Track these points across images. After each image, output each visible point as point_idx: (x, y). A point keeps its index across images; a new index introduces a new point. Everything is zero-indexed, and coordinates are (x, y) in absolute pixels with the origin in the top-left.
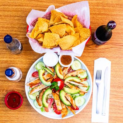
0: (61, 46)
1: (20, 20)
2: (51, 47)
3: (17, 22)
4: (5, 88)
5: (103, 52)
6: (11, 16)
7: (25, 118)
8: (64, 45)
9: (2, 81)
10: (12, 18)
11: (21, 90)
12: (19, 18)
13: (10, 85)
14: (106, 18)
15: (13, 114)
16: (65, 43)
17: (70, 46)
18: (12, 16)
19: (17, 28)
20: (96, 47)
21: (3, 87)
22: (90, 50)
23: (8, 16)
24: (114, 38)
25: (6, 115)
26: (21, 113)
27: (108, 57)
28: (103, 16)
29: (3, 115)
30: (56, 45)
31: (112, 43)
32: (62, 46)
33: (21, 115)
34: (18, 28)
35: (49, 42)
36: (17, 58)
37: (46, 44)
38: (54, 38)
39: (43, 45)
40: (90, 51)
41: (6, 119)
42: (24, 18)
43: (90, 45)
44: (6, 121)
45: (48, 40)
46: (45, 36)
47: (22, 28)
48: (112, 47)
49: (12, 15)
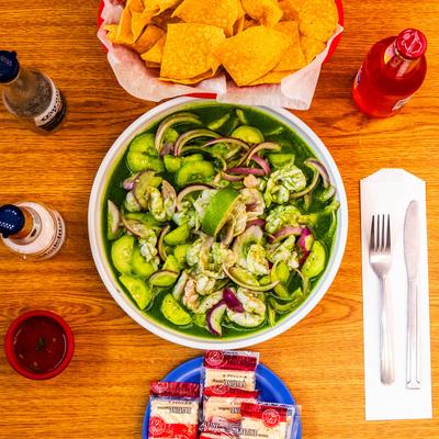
0: (230, 68)
1: (64, 36)
2: (191, 79)
3: (52, 44)
4: (20, 301)
5: (390, 145)
6: (27, 22)
7: (99, 412)
8: (243, 66)
9: (7, 272)
10: (33, 31)
11: (79, 304)
12: (59, 28)
13: (37, 286)
14: (395, 11)
15: (55, 398)
16: (245, 57)
17: (263, 68)
18: (32, 24)
19: (52, 69)
20: (360, 124)
21: (11, 296)
22: (338, 137)
23: (16, 25)
24: (430, 89)
25: (26, 403)
26: (85, 391)
27: (410, 161)
28: (381, 6)
29: (16, 402)
30: (211, 70)
31: (422, 108)
32: (236, 69)
33: (84, 402)
34: (59, 68)
35: (185, 59)
36: (60, 183)
37: (174, 68)
38: (202, 45)
39: (163, 73)
40: (338, 140)
41: (27, 420)
42: (78, 27)
43: (337, 119)
44: (26, 425)
45: (181, 53)
46: (168, 38)
47: (72, 67)
48: (422, 124)
49: (30, 20)
